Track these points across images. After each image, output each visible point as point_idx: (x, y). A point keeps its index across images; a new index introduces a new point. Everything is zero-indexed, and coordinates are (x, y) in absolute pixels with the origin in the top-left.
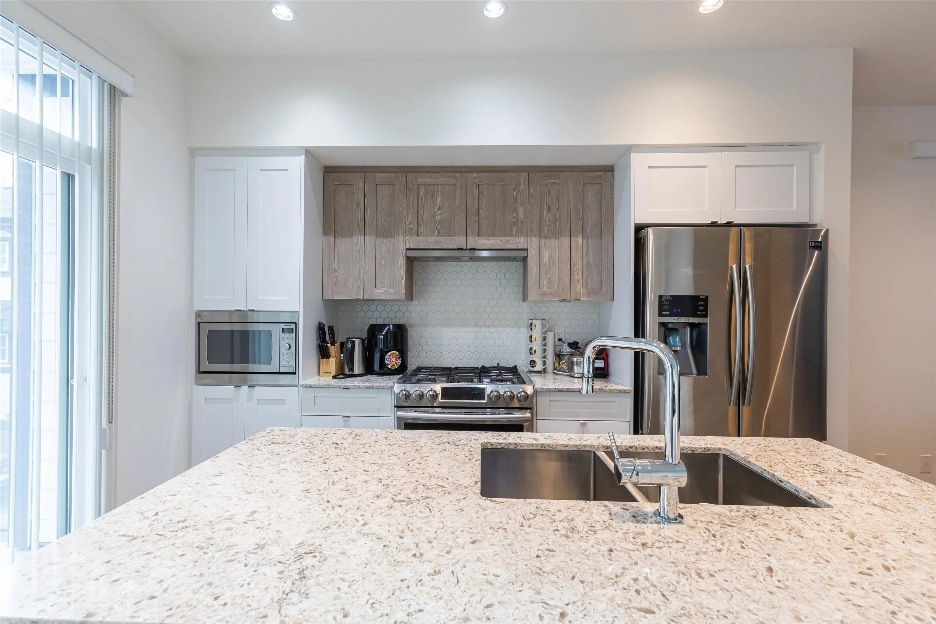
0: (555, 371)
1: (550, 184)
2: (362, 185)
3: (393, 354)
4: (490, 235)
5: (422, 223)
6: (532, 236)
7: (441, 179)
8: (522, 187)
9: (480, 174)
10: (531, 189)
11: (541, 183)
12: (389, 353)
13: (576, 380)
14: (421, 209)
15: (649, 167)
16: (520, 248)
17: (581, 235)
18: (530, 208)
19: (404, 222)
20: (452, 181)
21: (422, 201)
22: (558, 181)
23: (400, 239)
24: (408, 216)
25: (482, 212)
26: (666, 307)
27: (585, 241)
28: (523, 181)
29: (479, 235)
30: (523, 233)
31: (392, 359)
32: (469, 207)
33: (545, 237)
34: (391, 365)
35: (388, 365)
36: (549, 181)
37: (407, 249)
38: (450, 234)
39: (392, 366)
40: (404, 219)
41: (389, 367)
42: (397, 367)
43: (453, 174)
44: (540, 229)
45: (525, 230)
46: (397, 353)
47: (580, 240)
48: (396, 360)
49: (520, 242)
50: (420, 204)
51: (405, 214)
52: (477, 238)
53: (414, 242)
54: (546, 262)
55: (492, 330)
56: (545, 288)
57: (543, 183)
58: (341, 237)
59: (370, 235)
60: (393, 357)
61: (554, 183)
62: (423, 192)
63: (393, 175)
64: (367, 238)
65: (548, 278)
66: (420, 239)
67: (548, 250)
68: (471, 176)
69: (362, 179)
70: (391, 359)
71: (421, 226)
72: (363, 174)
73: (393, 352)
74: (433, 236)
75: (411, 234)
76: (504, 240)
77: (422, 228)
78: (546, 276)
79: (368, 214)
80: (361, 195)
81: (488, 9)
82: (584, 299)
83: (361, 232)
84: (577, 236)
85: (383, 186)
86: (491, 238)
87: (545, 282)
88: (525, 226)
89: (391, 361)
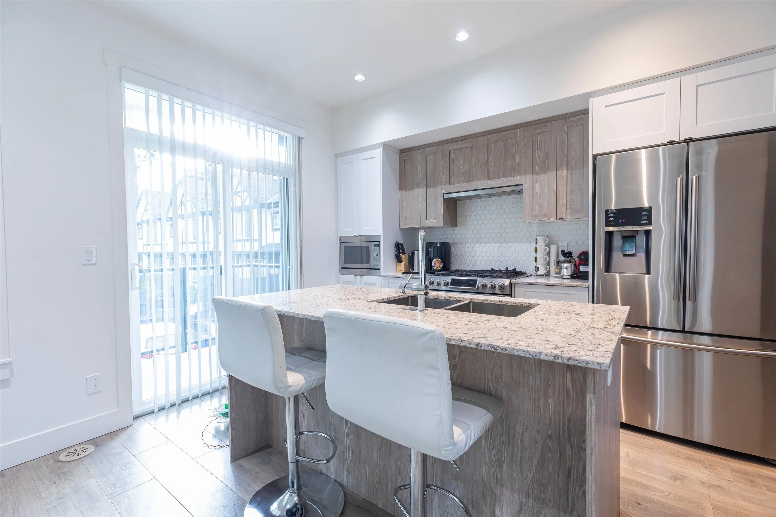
0: (556, 275)
1: (540, 133)
2: (418, 158)
3: (437, 260)
4: (496, 178)
5: (452, 176)
6: (526, 174)
7: (464, 145)
8: (519, 139)
9: (489, 136)
10: (525, 139)
11: (533, 133)
12: (435, 260)
14: (452, 166)
15: (606, 107)
16: (517, 184)
17: (565, 168)
18: (524, 154)
19: (442, 177)
20: (470, 144)
21: (452, 162)
22: (546, 130)
23: (439, 189)
24: (444, 173)
25: (491, 162)
26: (611, 219)
27: (569, 172)
28: (519, 135)
29: (489, 179)
30: (519, 172)
31: (437, 264)
33: (536, 173)
35: (434, 267)
36: (539, 131)
37: (444, 194)
38: (470, 181)
39: (436, 268)
40: (442, 175)
41: (435, 268)
42: (439, 269)
43: (471, 140)
44: (533, 168)
45: (521, 170)
46: (440, 260)
47: (565, 171)
48: (439, 264)
49: (518, 179)
50: (451, 163)
51: (442, 171)
52: (487, 181)
53: (447, 189)
54: (537, 192)
55: (510, 245)
56: (536, 212)
57: (535, 133)
58: (409, 190)
59: (423, 187)
60: (437, 262)
61: (543, 132)
62: (453, 155)
63: (435, 148)
64: (422, 189)
65: (539, 204)
66: (451, 186)
67: (538, 183)
68: (482, 139)
69: (418, 154)
70: (436, 264)
71: (452, 178)
72: (419, 150)
73: (437, 259)
74: (459, 183)
75: (446, 184)
76: (505, 179)
78: (537, 203)
79: (422, 174)
80: (418, 164)
81: (458, 36)
82: (569, 217)
83: (418, 186)
84: (563, 169)
85: (430, 156)
86: (497, 179)
87: (536, 207)
88: (521, 167)
89: (436, 265)
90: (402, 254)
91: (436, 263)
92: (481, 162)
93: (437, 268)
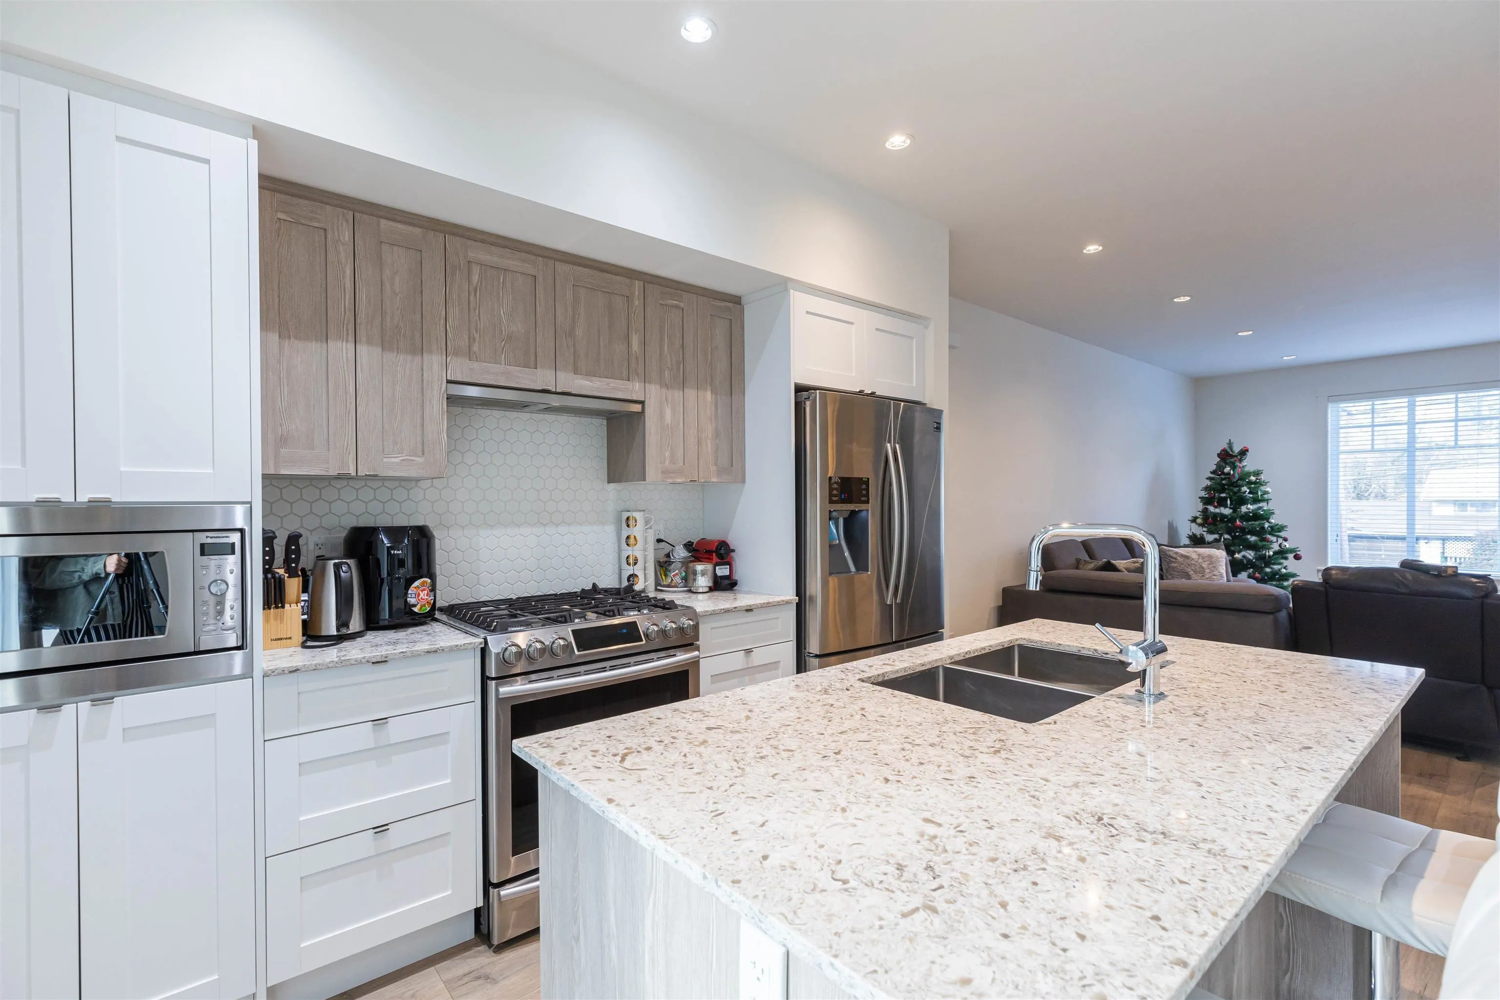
0: (659, 588)
1: (672, 306)
2: (347, 236)
3: (423, 584)
4: (591, 374)
5: (477, 336)
6: (650, 383)
7: (512, 262)
8: (637, 303)
9: (575, 267)
10: (648, 309)
11: (661, 302)
12: (417, 583)
13: (700, 596)
14: (475, 309)
15: (808, 312)
16: (634, 399)
17: (709, 388)
18: (647, 338)
19: (443, 329)
20: (531, 270)
21: (475, 295)
22: (682, 305)
23: (434, 362)
24: (450, 320)
25: (579, 332)
26: (835, 492)
27: (714, 396)
28: (637, 293)
29: (576, 371)
30: (638, 374)
31: (422, 595)
32: (560, 320)
33: (666, 384)
34: (418, 606)
35: (415, 606)
36: (670, 302)
37: (449, 382)
38: (531, 362)
39: (421, 608)
40: (442, 322)
41: (416, 610)
42: (428, 609)
43: (533, 257)
44: (661, 372)
45: (641, 371)
46: (429, 581)
47: (709, 394)
48: (427, 595)
49: (633, 389)
50: (472, 298)
51: (444, 313)
52: (571, 375)
53: (460, 369)
54: (667, 424)
56: (667, 462)
57: (663, 303)
58: (296, 338)
59: (369, 342)
60: (422, 591)
61: (677, 307)
62: (477, 277)
63: (418, 231)
64: (362, 349)
65: (671, 448)
66: (475, 365)
67: (670, 406)
68: (561, 268)
69: (347, 222)
70: (419, 595)
71: (475, 341)
72: (351, 213)
73: (422, 580)
74: (496, 362)
75: (456, 354)
76: (614, 383)
77: (477, 344)
78: (668, 446)
79: (362, 296)
80: (344, 253)
81: (687, 27)
82: (714, 480)
83: (348, 334)
84: (706, 390)
85: (395, 248)
86: (594, 378)
87: (667, 454)
88: (641, 365)
89: (420, 598)
90: (292, 573)
91: (420, 592)
92: (558, 321)
93: (423, 608)
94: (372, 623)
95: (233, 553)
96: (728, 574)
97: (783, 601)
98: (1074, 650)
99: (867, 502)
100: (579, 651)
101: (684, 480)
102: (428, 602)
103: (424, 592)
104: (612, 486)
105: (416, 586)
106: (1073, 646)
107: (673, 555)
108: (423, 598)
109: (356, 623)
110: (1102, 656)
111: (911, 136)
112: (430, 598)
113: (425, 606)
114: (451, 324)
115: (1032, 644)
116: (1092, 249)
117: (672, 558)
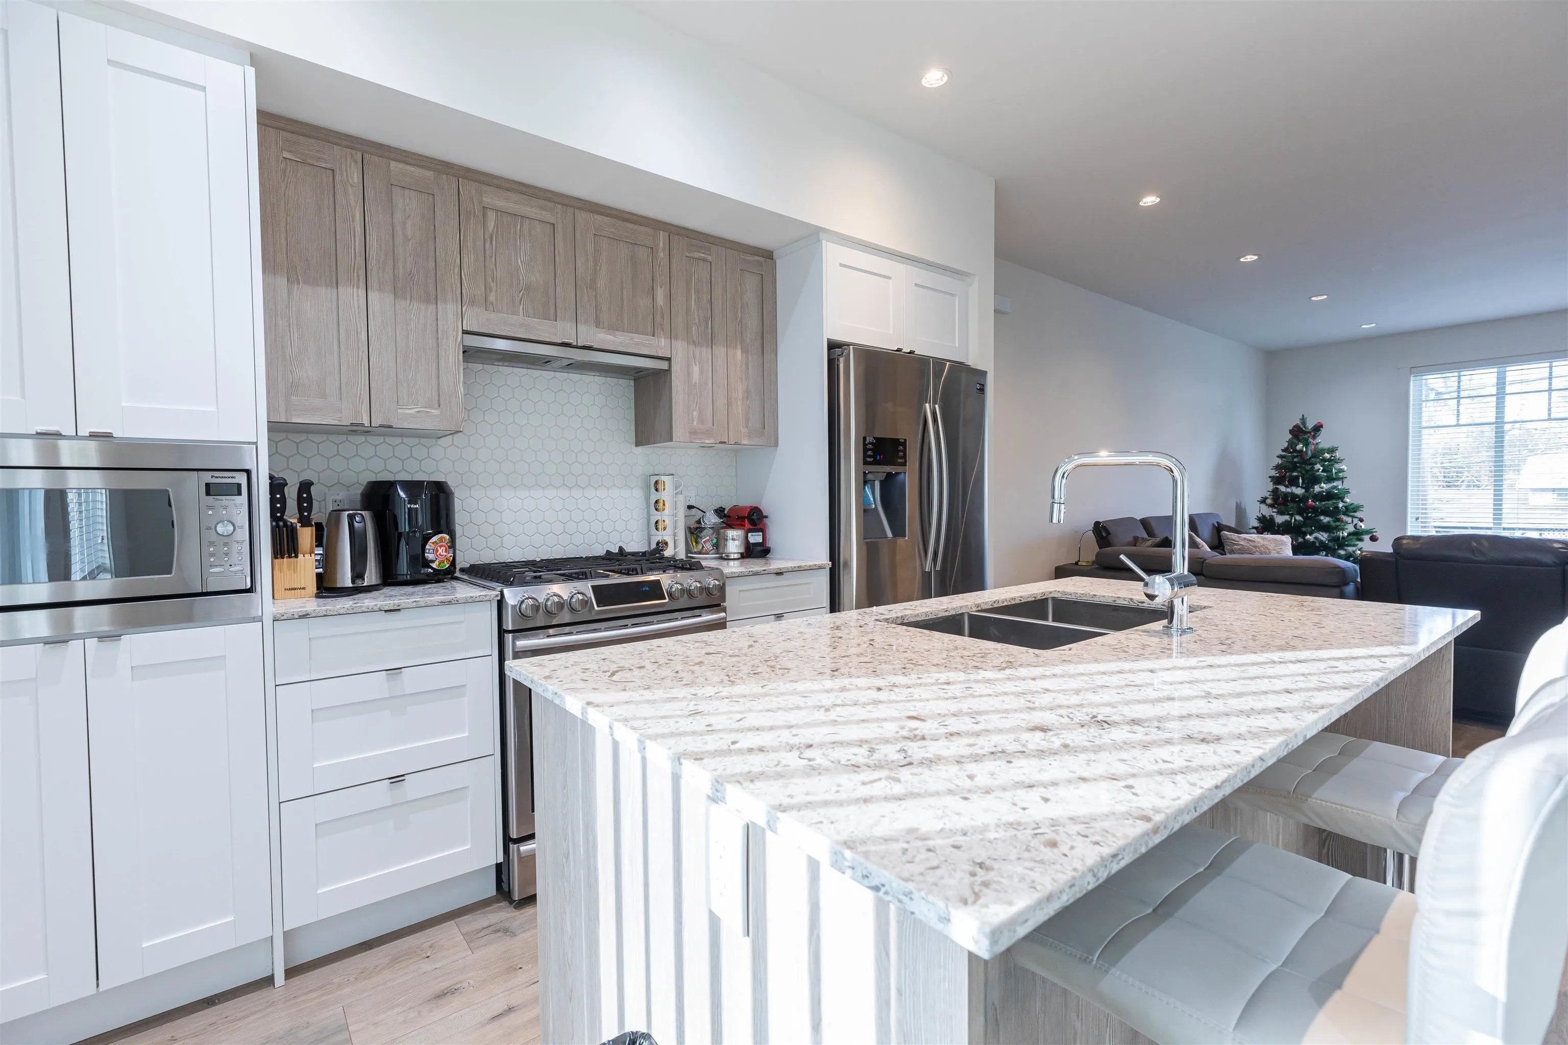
0: (689, 555)
1: (699, 259)
2: (356, 178)
3: (441, 540)
4: (613, 328)
5: (493, 285)
6: (677, 339)
7: (529, 208)
8: (662, 255)
9: (597, 217)
10: (674, 261)
11: (688, 254)
12: (434, 539)
13: (732, 563)
14: (491, 257)
15: (841, 265)
16: (660, 355)
17: (739, 347)
18: (673, 292)
19: (457, 277)
20: (549, 217)
21: (491, 243)
22: (710, 258)
23: (449, 311)
24: (465, 265)
25: (601, 284)
26: (870, 453)
27: (744, 355)
28: (661, 245)
29: (598, 325)
30: (663, 330)
31: (440, 551)
32: (580, 270)
33: (693, 341)
34: (437, 562)
35: (433, 561)
36: (697, 255)
37: (465, 332)
38: (550, 313)
39: (439, 564)
40: (457, 270)
41: (434, 565)
42: (447, 566)
43: (550, 204)
44: (688, 328)
45: (667, 326)
46: (447, 537)
47: (739, 353)
48: (446, 552)
49: (661, 346)
50: (488, 246)
51: (458, 260)
52: (592, 329)
53: (475, 319)
54: (695, 383)
55: (589, 493)
56: (695, 423)
57: (691, 255)
58: (306, 282)
59: (381, 289)
60: (441, 547)
61: (705, 260)
62: (493, 224)
63: (430, 174)
64: (374, 296)
65: (699, 408)
66: (492, 315)
67: (697, 363)
68: (581, 216)
69: (356, 162)
70: (437, 551)
71: (491, 291)
72: (359, 154)
73: (440, 535)
74: (515, 313)
75: (472, 303)
76: (637, 338)
77: (493, 294)
78: (696, 405)
79: (373, 242)
80: (354, 198)
82: (745, 442)
83: (358, 280)
84: (735, 347)
85: (407, 191)
86: (617, 333)
87: (695, 413)
88: (667, 319)
89: (438, 554)
90: (305, 521)
91: (439, 548)
92: (579, 272)
93: (442, 564)
94: (389, 578)
95: (239, 494)
96: (761, 541)
97: (815, 565)
98: (1109, 601)
99: (904, 464)
100: (598, 606)
101: (712, 441)
102: (447, 559)
103: (442, 548)
104: (640, 449)
105: (434, 541)
106: (1109, 596)
107: (704, 521)
108: (442, 554)
109: (371, 576)
110: (1138, 605)
111: (949, 72)
112: (449, 555)
113: (443, 562)
114: (466, 272)
115: (1067, 596)
116: (1150, 200)
117: (703, 524)
